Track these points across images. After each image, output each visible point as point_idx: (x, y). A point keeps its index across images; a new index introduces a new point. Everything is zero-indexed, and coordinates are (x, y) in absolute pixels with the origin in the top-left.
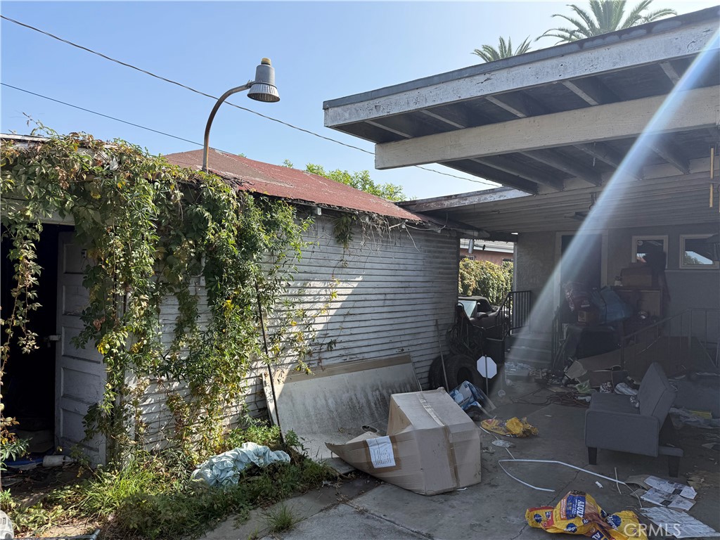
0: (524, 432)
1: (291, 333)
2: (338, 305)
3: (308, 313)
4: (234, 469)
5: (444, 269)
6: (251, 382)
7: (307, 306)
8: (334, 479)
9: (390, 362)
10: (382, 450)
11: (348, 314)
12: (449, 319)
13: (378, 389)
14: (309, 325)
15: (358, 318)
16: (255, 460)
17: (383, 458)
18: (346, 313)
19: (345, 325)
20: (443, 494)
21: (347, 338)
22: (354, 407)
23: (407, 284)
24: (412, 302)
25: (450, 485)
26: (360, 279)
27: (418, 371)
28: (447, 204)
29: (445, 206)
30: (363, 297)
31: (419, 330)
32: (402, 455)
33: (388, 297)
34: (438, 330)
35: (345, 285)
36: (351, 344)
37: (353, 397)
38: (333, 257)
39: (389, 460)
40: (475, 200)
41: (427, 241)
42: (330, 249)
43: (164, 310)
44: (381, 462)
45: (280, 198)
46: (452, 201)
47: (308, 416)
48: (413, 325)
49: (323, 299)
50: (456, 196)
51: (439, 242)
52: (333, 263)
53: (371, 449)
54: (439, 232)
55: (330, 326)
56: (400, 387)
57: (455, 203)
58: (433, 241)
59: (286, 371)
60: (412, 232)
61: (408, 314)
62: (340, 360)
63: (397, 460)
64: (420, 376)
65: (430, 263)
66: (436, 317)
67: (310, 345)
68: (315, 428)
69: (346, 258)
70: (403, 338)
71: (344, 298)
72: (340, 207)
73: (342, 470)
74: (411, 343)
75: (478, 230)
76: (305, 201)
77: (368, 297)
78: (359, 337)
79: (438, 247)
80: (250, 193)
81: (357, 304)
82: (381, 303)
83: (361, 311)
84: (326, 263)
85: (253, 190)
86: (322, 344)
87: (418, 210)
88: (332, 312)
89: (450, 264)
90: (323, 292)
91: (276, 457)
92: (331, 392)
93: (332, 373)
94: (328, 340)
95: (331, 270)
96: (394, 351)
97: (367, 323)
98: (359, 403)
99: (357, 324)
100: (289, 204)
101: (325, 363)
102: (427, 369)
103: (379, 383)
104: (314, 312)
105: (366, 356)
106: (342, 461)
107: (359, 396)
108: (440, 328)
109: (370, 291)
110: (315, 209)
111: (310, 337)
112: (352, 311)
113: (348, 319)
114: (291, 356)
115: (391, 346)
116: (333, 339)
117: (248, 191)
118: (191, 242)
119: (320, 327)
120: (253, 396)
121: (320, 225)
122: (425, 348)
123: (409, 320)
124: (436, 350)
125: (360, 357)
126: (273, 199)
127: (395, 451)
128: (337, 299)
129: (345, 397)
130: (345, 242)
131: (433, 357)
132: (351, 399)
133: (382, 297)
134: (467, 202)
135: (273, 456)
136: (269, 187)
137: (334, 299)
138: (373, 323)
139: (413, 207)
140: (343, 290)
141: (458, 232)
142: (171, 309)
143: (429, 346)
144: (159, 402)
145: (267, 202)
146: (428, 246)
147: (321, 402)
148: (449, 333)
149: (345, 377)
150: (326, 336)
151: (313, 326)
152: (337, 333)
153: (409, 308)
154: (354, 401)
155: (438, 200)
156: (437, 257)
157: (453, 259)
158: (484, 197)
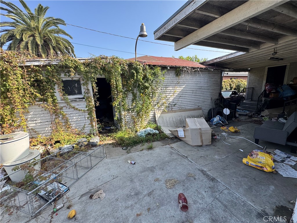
0: (235, 131)
1: (163, 102)
2: (177, 94)
3: (168, 97)
4: (145, 133)
5: (215, 82)
6: (153, 113)
7: (167, 95)
8: (169, 138)
9: (194, 110)
10: (181, 133)
11: (180, 97)
12: (217, 97)
13: (189, 117)
14: (168, 100)
15: (184, 97)
16: (150, 132)
17: (181, 135)
18: (180, 96)
19: (179, 100)
20: (197, 146)
21: (180, 103)
22: (181, 121)
23: (201, 87)
24: (203, 92)
25: (200, 144)
26: (184, 86)
27: (204, 112)
28: (215, 61)
29: (215, 62)
30: (185, 92)
31: (205, 101)
32: (186, 135)
33: (194, 91)
34: (212, 101)
35: (179, 88)
36: (181, 105)
37: (181, 118)
38: (175, 81)
39: (183, 136)
40: (225, 58)
41: (209, 74)
42: (174, 79)
43: (128, 96)
44: (181, 136)
45: (156, 65)
46: (217, 60)
47: (167, 122)
48: (203, 99)
49: (172, 92)
50: (218, 58)
51: (214, 74)
52: (175, 83)
53: (179, 132)
54: (213, 70)
55: (175, 100)
56: (197, 116)
57: (218, 60)
58: (211, 74)
59: (162, 111)
60: (201, 71)
61: (201, 96)
62: (178, 109)
63: (185, 136)
64: (205, 114)
65: (210, 80)
66: (211, 97)
67: (169, 105)
68: (169, 125)
69: (179, 81)
70: (199, 103)
71: (179, 92)
72: (176, 66)
73: (171, 137)
74: (201, 104)
75: (229, 68)
76: (164, 65)
77: (187, 92)
78: (184, 103)
79: (213, 75)
80: (147, 65)
81: (183, 94)
82: (192, 93)
83: (185, 95)
84: (173, 83)
85: (148, 64)
86: (172, 105)
87: (206, 64)
88: (175, 96)
89: (217, 80)
90: (172, 91)
91: (155, 132)
92: (174, 117)
93: (175, 112)
94: (174, 104)
95: (174, 85)
96: (196, 107)
97: (187, 99)
98: (183, 120)
99: (183, 99)
100: (159, 67)
101: (173, 109)
102: (208, 111)
103: (190, 115)
104: (169, 96)
105: (186, 108)
106: (172, 134)
107: (183, 118)
108: (213, 100)
109: (188, 90)
110: (167, 67)
111: (169, 103)
112: (181, 96)
113: (180, 98)
114: (163, 108)
115: (195, 105)
116: (176, 103)
117: (146, 65)
118: (132, 79)
119: (171, 100)
120: (153, 117)
121: (170, 72)
122: (207, 105)
123: (202, 98)
124: (211, 106)
125: (185, 108)
126: (154, 66)
127: (184, 134)
128: (177, 92)
129: (179, 118)
130: (178, 76)
131: (210, 108)
132: (180, 119)
133: (192, 91)
134: (222, 59)
135: (154, 131)
136: (153, 62)
137: (176, 93)
138: (189, 99)
139: (205, 64)
140: (179, 90)
141: (221, 70)
142: (130, 96)
143: (208, 105)
144: (130, 117)
145: (152, 67)
146: (209, 75)
147: (171, 119)
148: (215, 101)
149: (179, 113)
150: (173, 102)
151: (169, 100)
152: (177, 102)
153: (202, 94)
154: (181, 119)
155: (212, 60)
156: (213, 79)
157: (219, 78)
158: (228, 56)
